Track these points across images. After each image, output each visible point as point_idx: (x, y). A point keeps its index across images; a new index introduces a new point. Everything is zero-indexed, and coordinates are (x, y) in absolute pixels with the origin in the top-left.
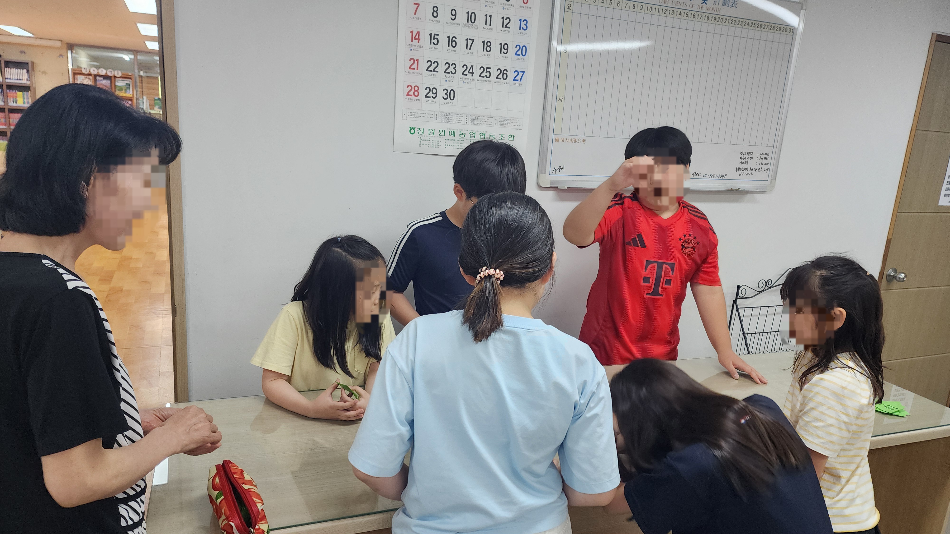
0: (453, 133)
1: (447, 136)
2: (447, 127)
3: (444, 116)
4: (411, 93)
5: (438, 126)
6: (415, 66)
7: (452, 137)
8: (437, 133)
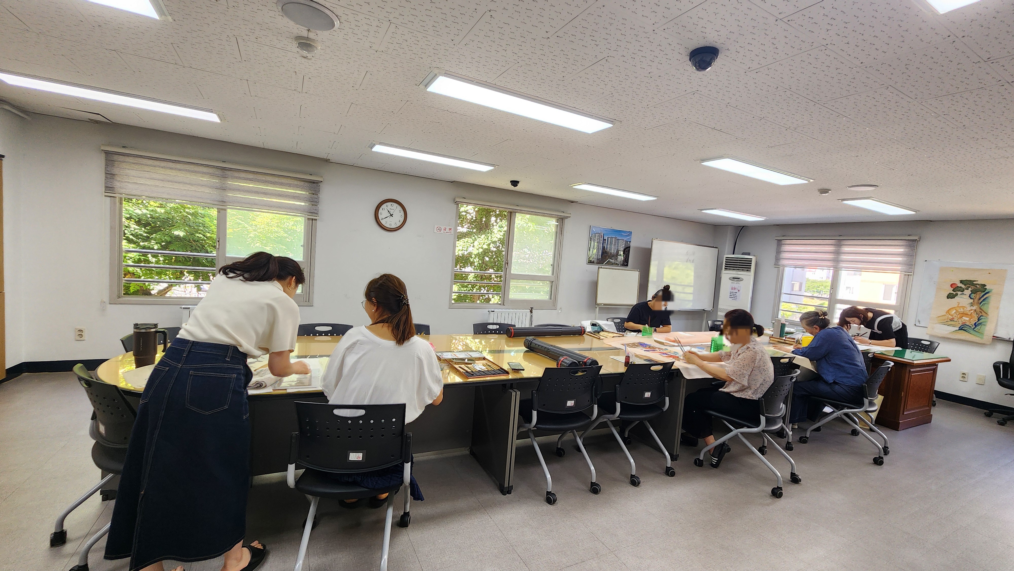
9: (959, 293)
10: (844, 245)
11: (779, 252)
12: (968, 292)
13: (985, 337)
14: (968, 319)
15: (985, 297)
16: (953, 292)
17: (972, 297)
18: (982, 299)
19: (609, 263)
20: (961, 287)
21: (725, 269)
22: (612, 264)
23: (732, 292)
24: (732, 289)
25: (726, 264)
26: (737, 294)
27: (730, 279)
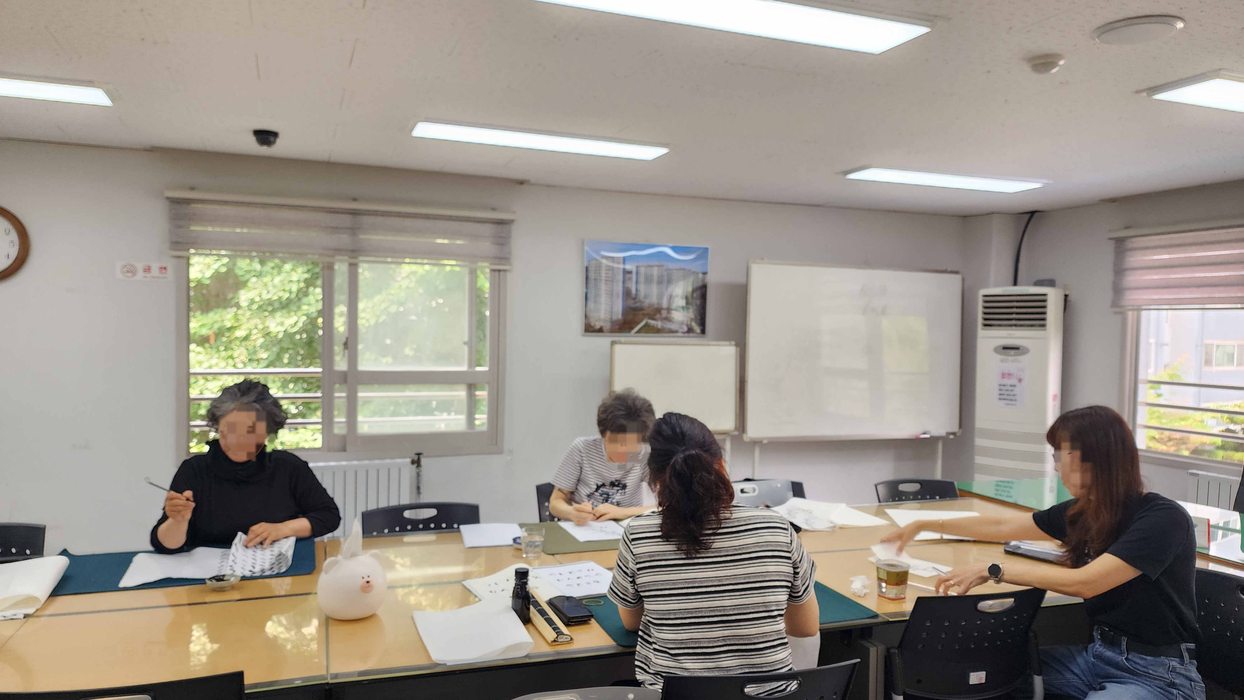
11: (1119, 271)
19: (648, 330)
21: (986, 325)
22: (657, 331)
23: (1004, 385)
24: (1003, 376)
25: (985, 313)
26: (1017, 390)
27: (996, 350)
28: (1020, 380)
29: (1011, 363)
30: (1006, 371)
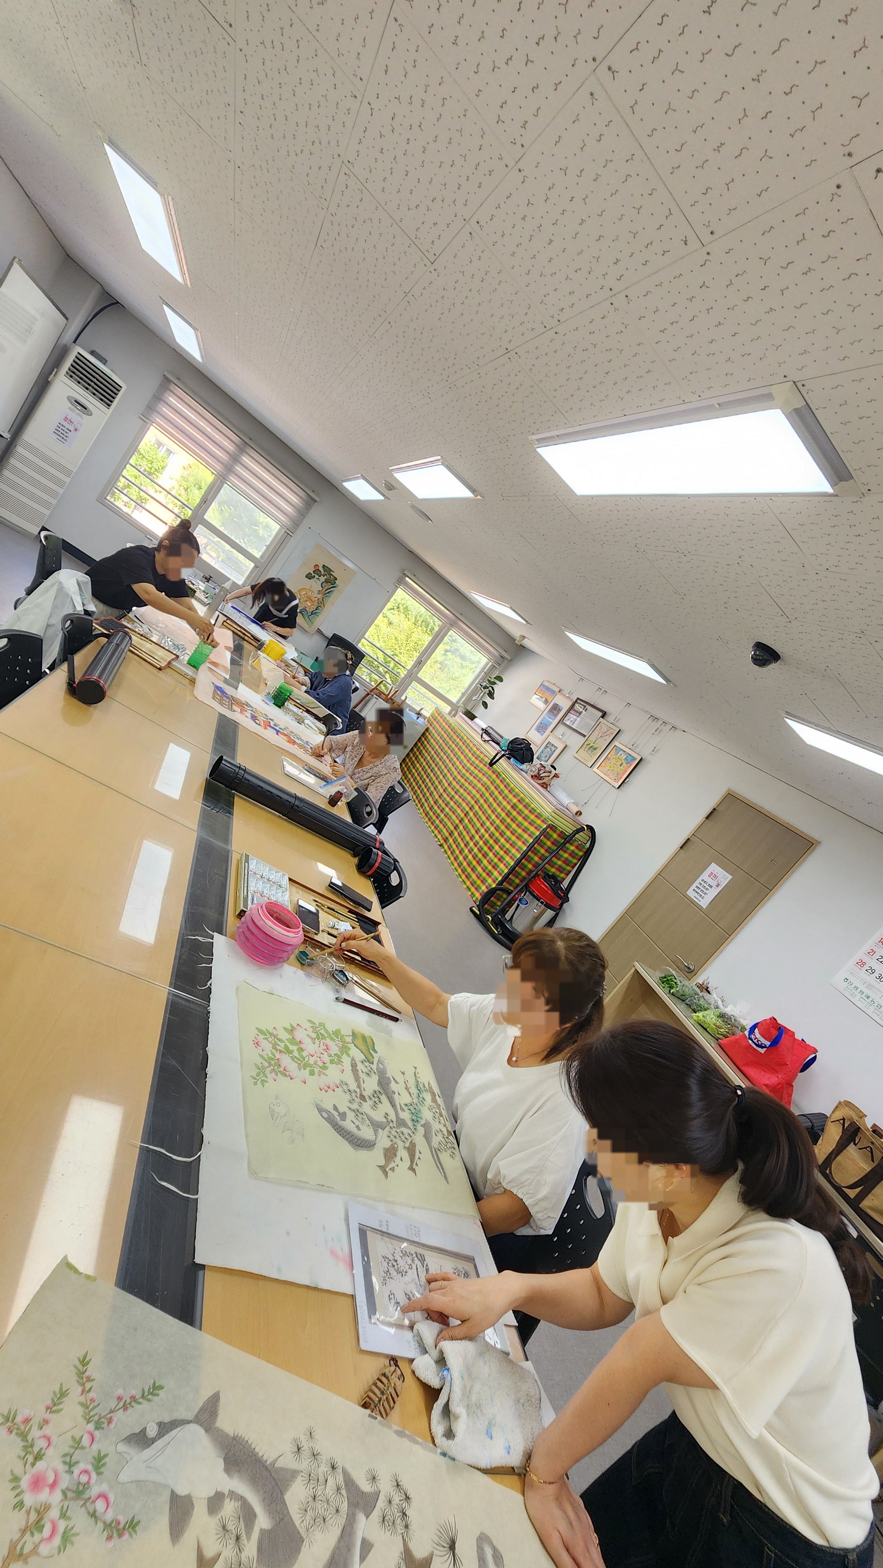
0: (868, 997)
1: (863, 996)
2: (866, 991)
3: (870, 986)
4: (860, 964)
5: (862, 987)
6: (872, 954)
7: (866, 999)
8: (858, 990)
9: (317, 576)
10: (247, 453)
11: (158, 396)
12: (323, 579)
13: (313, 627)
14: (310, 605)
15: (331, 590)
16: (312, 573)
17: (323, 585)
18: (328, 591)
20: (320, 571)
21: (69, 373)
23: (63, 426)
24: (66, 419)
25: (74, 361)
26: (70, 434)
27: (69, 398)
28: (76, 430)
29: (75, 415)
30: (69, 417)
